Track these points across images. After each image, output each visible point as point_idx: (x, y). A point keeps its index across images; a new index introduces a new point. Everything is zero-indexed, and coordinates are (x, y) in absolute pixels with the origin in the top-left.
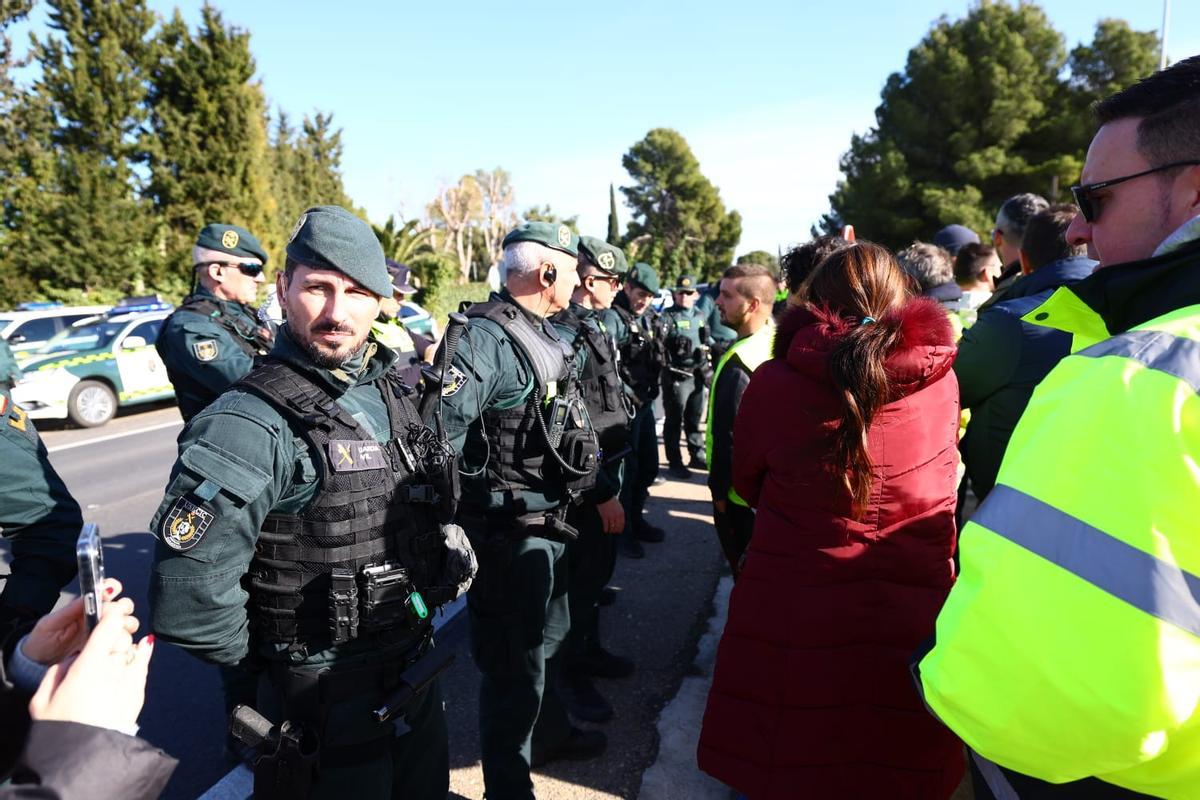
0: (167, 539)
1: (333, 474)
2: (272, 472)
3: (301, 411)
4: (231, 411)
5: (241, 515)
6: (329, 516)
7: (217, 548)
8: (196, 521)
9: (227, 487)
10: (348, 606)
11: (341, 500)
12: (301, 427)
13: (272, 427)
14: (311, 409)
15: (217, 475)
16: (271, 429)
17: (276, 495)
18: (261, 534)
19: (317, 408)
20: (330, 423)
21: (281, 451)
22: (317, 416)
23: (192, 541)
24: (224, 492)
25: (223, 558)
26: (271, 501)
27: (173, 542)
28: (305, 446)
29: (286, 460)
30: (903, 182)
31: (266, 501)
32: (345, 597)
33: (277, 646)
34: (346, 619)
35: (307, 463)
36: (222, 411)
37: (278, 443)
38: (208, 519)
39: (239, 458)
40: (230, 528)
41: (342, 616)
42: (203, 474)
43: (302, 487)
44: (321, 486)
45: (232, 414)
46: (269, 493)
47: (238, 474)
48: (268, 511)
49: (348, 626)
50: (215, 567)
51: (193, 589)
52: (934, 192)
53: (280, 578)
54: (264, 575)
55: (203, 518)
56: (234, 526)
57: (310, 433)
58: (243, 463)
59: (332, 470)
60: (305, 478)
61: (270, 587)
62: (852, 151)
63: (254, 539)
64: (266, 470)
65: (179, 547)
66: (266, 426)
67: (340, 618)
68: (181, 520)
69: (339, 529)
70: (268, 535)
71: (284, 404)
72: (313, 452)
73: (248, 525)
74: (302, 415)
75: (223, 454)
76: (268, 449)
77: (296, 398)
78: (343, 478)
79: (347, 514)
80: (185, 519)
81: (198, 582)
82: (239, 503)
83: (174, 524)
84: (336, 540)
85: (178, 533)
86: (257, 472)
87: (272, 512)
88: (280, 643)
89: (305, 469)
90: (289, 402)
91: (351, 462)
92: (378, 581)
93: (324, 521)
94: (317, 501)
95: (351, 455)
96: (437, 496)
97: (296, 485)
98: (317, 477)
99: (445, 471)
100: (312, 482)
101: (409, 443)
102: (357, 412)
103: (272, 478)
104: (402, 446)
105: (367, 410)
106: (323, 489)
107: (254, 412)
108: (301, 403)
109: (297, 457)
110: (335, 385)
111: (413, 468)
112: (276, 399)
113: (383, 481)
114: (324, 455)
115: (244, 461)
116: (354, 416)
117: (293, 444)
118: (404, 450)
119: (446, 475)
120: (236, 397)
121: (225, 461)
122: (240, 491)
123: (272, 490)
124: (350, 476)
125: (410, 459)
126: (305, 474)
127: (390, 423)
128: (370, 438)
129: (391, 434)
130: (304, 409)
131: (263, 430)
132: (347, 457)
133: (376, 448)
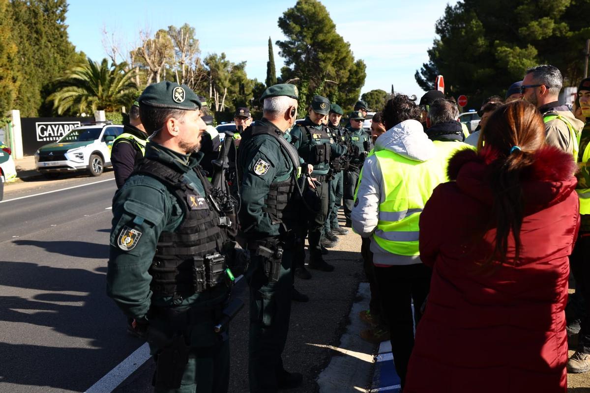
0: (120, 246)
1: (190, 211)
2: (163, 211)
3: (173, 182)
4: (141, 184)
5: (152, 232)
6: (189, 231)
7: (143, 249)
8: (133, 236)
9: (147, 219)
10: (202, 274)
11: (194, 223)
12: (172, 189)
13: (161, 190)
14: (176, 181)
15: (141, 214)
16: (161, 191)
17: (166, 223)
18: (158, 243)
19: (179, 180)
20: (184, 188)
21: (166, 201)
22: (180, 184)
23: (133, 246)
24: (146, 221)
25: (145, 254)
26: (163, 226)
27: (123, 247)
28: (175, 199)
29: (169, 205)
31: (161, 226)
32: (200, 269)
33: (165, 299)
34: (201, 280)
35: (177, 206)
36: (136, 185)
37: (164, 197)
38: (139, 234)
39: (149, 205)
40: (148, 239)
41: (199, 278)
42: (135, 213)
43: (176, 218)
46: (163, 221)
47: (151, 213)
48: (162, 230)
49: (202, 283)
50: (142, 259)
51: (133, 270)
53: (167, 264)
54: (158, 264)
55: (137, 234)
57: (177, 192)
58: (152, 208)
59: (190, 208)
60: (178, 213)
61: (162, 269)
63: (156, 246)
64: (161, 210)
65: (127, 249)
66: (159, 190)
67: (198, 280)
68: (126, 236)
69: (194, 237)
70: (160, 244)
71: (164, 179)
72: (179, 201)
73: (154, 239)
74: (173, 184)
76: (161, 202)
77: (169, 176)
78: (193, 213)
79: (196, 230)
80: (128, 236)
81: (135, 266)
82: (152, 225)
83: (123, 239)
84: (193, 243)
85: (125, 242)
86: (157, 211)
87: (163, 232)
88: (166, 297)
89: (177, 209)
90: (167, 178)
91: (196, 205)
92: (214, 261)
93: (187, 234)
94: (183, 224)
95: (196, 202)
96: (231, 223)
97: (173, 217)
98: (182, 213)
99: (233, 210)
100: (181, 216)
101: (215, 197)
102: (191, 183)
103: (163, 214)
104: (212, 199)
105: (194, 182)
106: (186, 218)
107: (151, 184)
108: (172, 178)
109: (173, 203)
110: (182, 169)
111: (219, 209)
112: (160, 177)
113: (209, 215)
114: (185, 202)
115: (151, 206)
116: (190, 185)
117: (170, 197)
118: (213, 200)
119: (234, 212)
120: (140, 178)
121: (143, 207)
122: (152, 220)
123: (164, 219)
124: (196, 212)
125: (216, 205)
126: (178, 211)
127: (204, 188)
128: (199, 195)
129: (206, 194)
130: (174, 181)
131: (158, 192)
132: (194, 202)
133: (203, 199)
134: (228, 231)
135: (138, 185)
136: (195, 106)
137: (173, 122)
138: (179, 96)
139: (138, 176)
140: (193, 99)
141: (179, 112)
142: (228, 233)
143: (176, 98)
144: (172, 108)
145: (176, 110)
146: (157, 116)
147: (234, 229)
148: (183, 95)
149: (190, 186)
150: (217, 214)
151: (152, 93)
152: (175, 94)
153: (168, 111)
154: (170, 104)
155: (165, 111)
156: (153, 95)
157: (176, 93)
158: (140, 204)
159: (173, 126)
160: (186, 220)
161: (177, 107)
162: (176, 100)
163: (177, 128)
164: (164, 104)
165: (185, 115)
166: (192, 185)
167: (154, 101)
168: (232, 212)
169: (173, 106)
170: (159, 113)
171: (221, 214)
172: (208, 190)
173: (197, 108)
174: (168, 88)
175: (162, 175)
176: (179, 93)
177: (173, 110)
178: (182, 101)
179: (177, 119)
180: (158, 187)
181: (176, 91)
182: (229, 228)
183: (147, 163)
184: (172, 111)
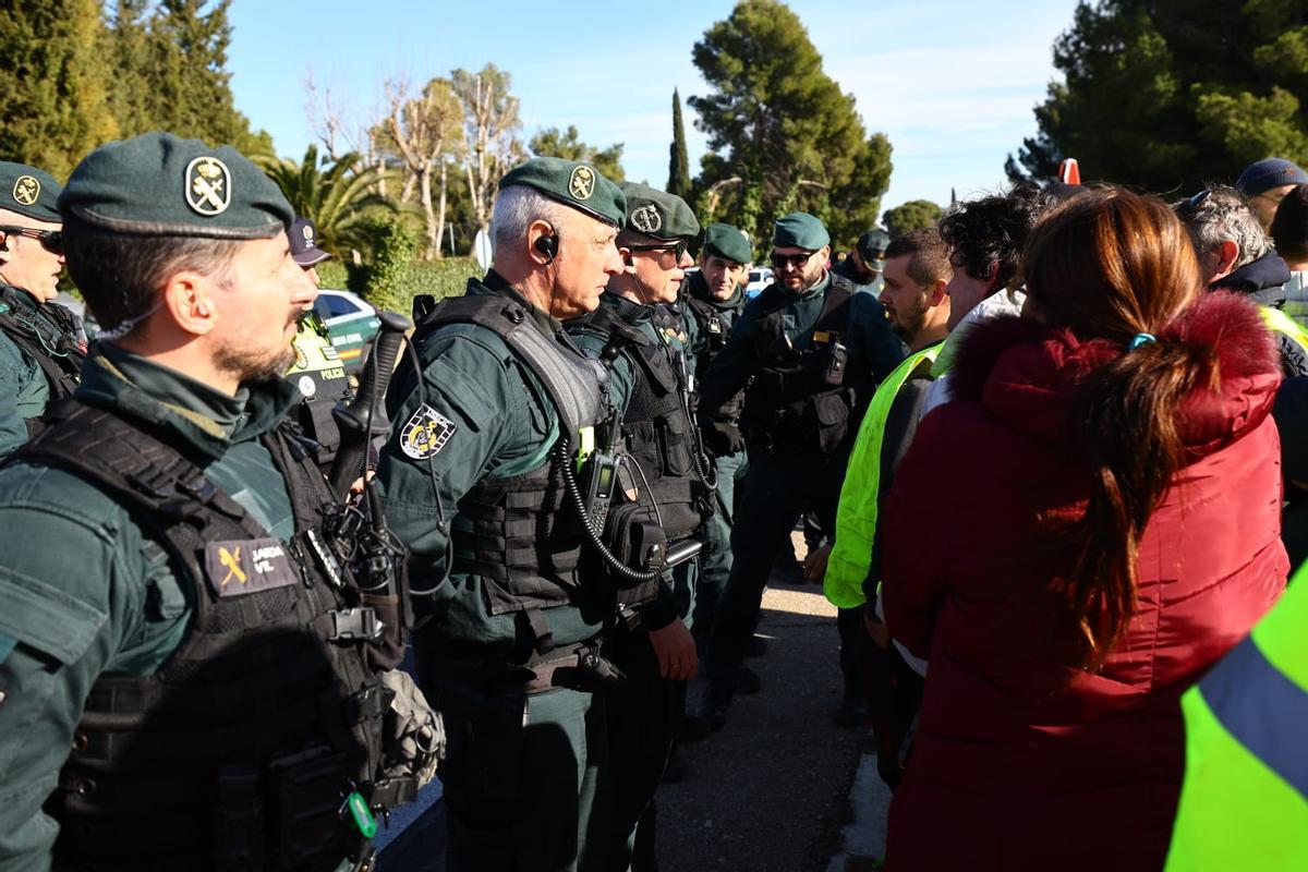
1: (214, 601)
2: (107, 606)
3: (152, 495)
4: (24, 503)
5: (52, 686)
9: (28, 640)
12: (154, 522)
13: (104, 526)
14: (169, 491)
16: (102, 532)
17: (113, 645)
18: (82, 716)
19: (180, 489)
20: (204, 513)
21: (121, 569)
22: (182, 502)
24: (23, 648)
26: (105, 655)
28: (162, 556)
29: (130, 583)
30: (1163, 83)
31: (95, 658)
32: (242, 814)
35: (166, 583)
36: (6, 504)
37: (115, 555)
39: (47, 586)
40: (35, 710)
43: (159, 627)
44: (193, 625)
45: (27, 508)
46: (101, 643)
47: (49, 615)
48: (97, 673)
52: (1217, 97)
54: (88, 788)
56: (41, 707)
57: (169, 532)
58: (57, 596)
59: (213, 593)
60: (164, 612)
62: (1076, 32)
63: (72, 726)
64: (96, 602)
66: (93, 525)
70: (96, 719)
71: (123, 486)
72: (177, 565)
73: (63, 704)
74: (155, 503)
75: (16, 581)
76: (98, 569)
77: (142, 473)
78: (230, 606)
82: (52, 664)
86: (81, 609)
87: (104, 675)
89: (165, 596)
90: (131, 481)
91: (242, 577)
94: (188, 650)
95: (241, 565)
96: (379, 625)
97: (148, 624)
98: (186, 608)
99: (390, 582)
100: (179, 618)
101: (327, 537)
102: (238, 490)
103: (106, 617)
104: (315, 544)
105: (253, 485)
106: (198, 628)
107: (66, 503)
108: (152, 481)
109: (149, 575)
110: (204, 446)
111: (337, 580)
112: (108, 477)
113: (294, 607)
114: (197, 569)
115: (56, 590)
116: (234, 497)
117: (141, 552)
118: (318, 549)
119: (392, 589)
120: (29, 477)
121: (22, 593)
122: (53, 644)
123: (107, 637)
124: (241, 601)
125: (330, 564)
126: (166, 604)
127: (293, 505)
128: (265, 535)
129: (296, 525)
130: (157, 492)
131: (90, 533)
132: (235, 569)
133: (278, 552)
134: (372, 649)
135: (12, 507)
136: (270, 220)
137: (189, 286)
138: (209, 192)
139: (26, 466)
140: (264, 199)
141: (213, 248)
142: (371, 656)
143: (197, 197)
144: (185, 235)
145: (203, 241)
146: (131, 264)
147: (394, 645)
148: (224, 185)
149: (234, 503)
150: (332, 599)
151: (104, 181)
152: (193, 183)
153: (170, 249)
154: (176, 220)
155: (157, 246)
156: (108, 189)
157: (199, 180)
158: (8, 583)
159: (192, 299)
160: (198, 634)
161: (204, 230)
162: (197, 207)
163: (207, 304)
164: (154, 220)
165: (237, 257)
166: (243, 497)
167: (115, 207)
168: (385, 591)
169: (187, 229)
170: (134, 252)
171: (348, 598)
172: (305, 512)
173: (276, 230)
174: (165, 160)
175: (115, 470)
176: (209, 180)
177: (189, 240)
178: (222, 207)
179: (203, 274)
180: (94, 514)
181: (196, 173)
182: (374, 643)
183: (72, 417)
184: (185, 247)
